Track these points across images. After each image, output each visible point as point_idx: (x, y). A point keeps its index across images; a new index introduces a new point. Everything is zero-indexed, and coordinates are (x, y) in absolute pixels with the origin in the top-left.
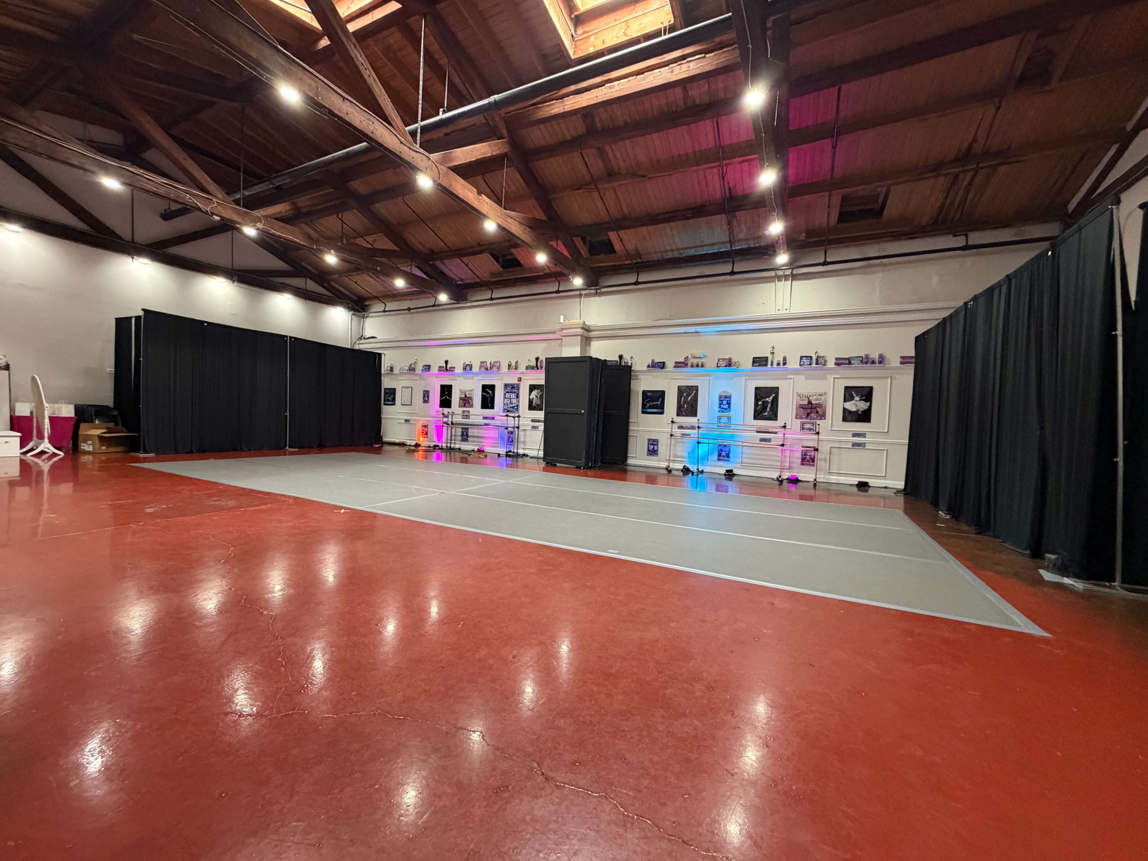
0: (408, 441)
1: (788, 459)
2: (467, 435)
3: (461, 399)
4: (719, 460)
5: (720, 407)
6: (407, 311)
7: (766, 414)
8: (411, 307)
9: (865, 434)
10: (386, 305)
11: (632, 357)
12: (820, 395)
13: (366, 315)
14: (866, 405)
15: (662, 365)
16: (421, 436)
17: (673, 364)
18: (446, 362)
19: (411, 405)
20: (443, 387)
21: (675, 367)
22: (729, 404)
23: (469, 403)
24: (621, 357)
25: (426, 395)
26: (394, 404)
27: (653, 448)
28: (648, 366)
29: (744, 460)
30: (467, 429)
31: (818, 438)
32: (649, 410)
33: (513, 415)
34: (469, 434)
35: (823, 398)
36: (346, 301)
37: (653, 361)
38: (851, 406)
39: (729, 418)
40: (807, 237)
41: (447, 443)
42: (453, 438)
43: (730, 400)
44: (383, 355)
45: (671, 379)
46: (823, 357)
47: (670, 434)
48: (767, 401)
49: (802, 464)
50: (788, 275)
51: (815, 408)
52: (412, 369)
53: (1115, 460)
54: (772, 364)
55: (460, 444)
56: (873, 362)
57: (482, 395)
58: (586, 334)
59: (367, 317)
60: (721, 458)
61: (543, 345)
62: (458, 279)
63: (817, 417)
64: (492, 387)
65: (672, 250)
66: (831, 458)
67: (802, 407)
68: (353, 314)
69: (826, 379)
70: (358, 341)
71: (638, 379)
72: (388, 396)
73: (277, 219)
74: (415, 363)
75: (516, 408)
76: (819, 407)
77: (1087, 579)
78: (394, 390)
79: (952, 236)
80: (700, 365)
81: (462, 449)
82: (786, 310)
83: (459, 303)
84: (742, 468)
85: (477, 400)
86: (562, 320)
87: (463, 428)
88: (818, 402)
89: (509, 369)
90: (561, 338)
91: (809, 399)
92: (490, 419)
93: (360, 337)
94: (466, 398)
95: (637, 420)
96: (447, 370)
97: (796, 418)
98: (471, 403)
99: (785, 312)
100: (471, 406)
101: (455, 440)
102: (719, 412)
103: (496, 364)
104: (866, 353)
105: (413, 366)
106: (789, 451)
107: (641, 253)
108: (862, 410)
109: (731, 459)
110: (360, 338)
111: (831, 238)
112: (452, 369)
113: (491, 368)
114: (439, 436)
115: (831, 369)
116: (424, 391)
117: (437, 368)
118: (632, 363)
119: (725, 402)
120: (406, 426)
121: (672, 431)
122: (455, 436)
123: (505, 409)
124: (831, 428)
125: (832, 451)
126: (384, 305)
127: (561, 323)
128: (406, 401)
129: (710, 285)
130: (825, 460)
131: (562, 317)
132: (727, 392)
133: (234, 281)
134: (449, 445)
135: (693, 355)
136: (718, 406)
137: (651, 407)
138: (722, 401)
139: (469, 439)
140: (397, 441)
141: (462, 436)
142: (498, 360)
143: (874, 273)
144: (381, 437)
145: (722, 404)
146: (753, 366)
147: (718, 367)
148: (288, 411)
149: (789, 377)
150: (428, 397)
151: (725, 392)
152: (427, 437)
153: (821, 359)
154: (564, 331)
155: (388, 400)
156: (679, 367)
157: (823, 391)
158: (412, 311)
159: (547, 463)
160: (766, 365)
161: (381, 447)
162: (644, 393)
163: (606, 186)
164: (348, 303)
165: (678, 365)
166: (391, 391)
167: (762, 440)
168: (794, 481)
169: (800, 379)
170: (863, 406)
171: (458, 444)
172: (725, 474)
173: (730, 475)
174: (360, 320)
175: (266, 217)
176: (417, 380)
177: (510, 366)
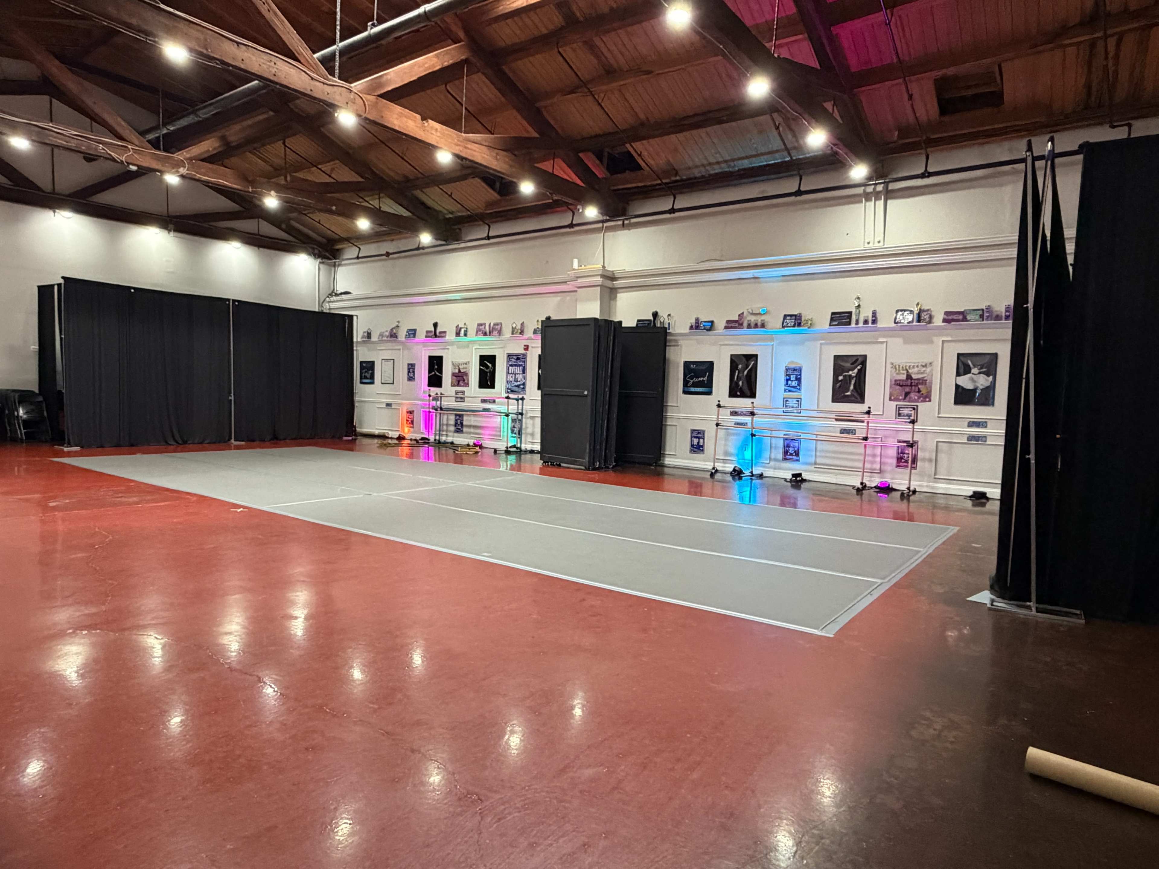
0: (390, 432)
1: (878, 459)
2: (462, 424)
3: (454, 375)
4: (785, 459)
5: (787, 384)
6: (384, 257)
7: (849, 393)
8: (391, 251)
9: (986, 422)
10: (360, 249)
11: (669, 315)
12: (923, 366)
13: (337, 263)
14: (987, 380)
15: (711, 326)
16: (405, 425)
17: (724, 324)
18: (435, 325)
19: (393, 383)
20: (432, 359)
21: (726, 328)
22: (799, 379)
23: (464, 380)
24: (655, 315)
25: (411, 368)
26: (373, 383)
27: (698, 443)
28: (691, 328)
29: (819, 461)
30: (461, 416)
31: (914, 428)
32: (693, 389)
33: (516, 396)
34: (464, 423)
35: (928, 370)
36: (311, 245)
37: (697, 320)
38: (965, 382)
39: (799, 400)
40: (900, 137)
41: (435, 435)
42: (445, 428)
43: (800, 375)
44: (355, 318)
45: (721, 345)
46: (928, 310)
47: (715, 422)
48: (850, 376)
49: (898, 466)
50: (880, 192)
51: (917, 385)
52: (393, 335)
53: (1027, 456)
54: (857, 322)
55: (453, 437)
56: (998, 318)
57: (480, 369)
58: (609, 283)
59: (339, 265)
60: (787, 457)
61: (557, 299)
62: (445, 212)
63: (919, 398)
64: (492, 359)
65: (718, 163)
66: (938, 459)
67: (898, 383)
68: (320, 263)
69: (932, 342)
70: (328, 299)
71: (678, 346)
72: (366, 372)
73: (203, 160)
74: (398, 326)
75: (522, 387)
76: (922, 384)
77: (1010, 600)
78: (372, 363)
79: (1107, 126)
80: (759, 324)
81: (455, 442)
82: (879, 242)
83: (447, 245)
84: (815, 472)
85: (474, 377)
86: (576, 265)
87: (456, 415)
88: (920, 376)
89: (512, 334)
90: (576, 289)
91: (908, 372)
92: (490, 402)
93: (330, 292)
94: (460, 374)
95: (677, 403)
96: (436, 335)
97: (890, 400)
98: (466, 381)
99: (877, 245)
100: (467, 385)
101: (447, 431)
102: (785, 391)
103: (497, 327)
104: (988, 304)
105: (394, 331)
106: (880, 448)
107: (676, 168)
108: (981, 387)
109: (801, 457)
110: (330, 295)
111: (933, 137)
112: (442, 335)
113: (490, 332)
114: (428, 426)
115: (938, 328)
116: (409, 364)
117: (425, 334)
118: (669, 324)
119: (793, 377)
120: (387, 412)
121: (718, 418)
122: (447, 425)
123: (508, 389)
124: (939, 413)
125: (939, 448)
126: (358, 249)
127: (574, 269)
128: (388, 379)
129: (777, 209)
130: (930, 460)
131: (576, 262)
132: (797, 363)
133: (170, 231)
134: (437, 438)
135: (750, 311)
136: (783, 382)
137: (695, 385)
138: (789, 375)
139: (465, 429)
140: (377, 432)
141: (455, 426)
142: (498, 321)
143: (1001, 185)
144: (355, 427)
145: (789, 379)
146: (830, 325)
147: (783, 327)
148: (232, 395)
149: (880, 340)
150: (414, 372)
151: (792, 362)
152: (413, 427)
153: (925, 313)
154: (580, 280)
155: (366, 378)
156: (731, 328)
157: (926, 361)
158: (391, 256)
159: (545, 462)
160: (849, 323)
161: (355, 440)
162: (687, 364)
163: (604, 88)
164: (313, 249)
165: (731, 325)
166: (369, 365)
167: (844, 431)
168: (885, 489)
169: (896, 343)
170: (983, 381)
171: (450, 436)
172: (791, 479)
173: (797, 480)
174: (331, 270)
175: (190, 159)
176: (400, 349)
177: (513, 329)
